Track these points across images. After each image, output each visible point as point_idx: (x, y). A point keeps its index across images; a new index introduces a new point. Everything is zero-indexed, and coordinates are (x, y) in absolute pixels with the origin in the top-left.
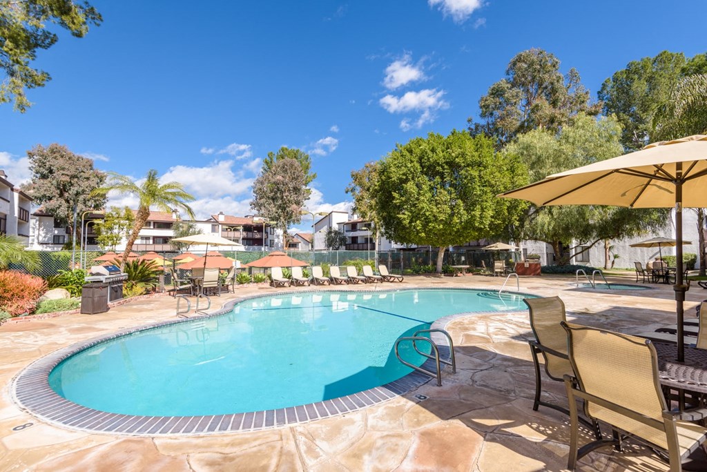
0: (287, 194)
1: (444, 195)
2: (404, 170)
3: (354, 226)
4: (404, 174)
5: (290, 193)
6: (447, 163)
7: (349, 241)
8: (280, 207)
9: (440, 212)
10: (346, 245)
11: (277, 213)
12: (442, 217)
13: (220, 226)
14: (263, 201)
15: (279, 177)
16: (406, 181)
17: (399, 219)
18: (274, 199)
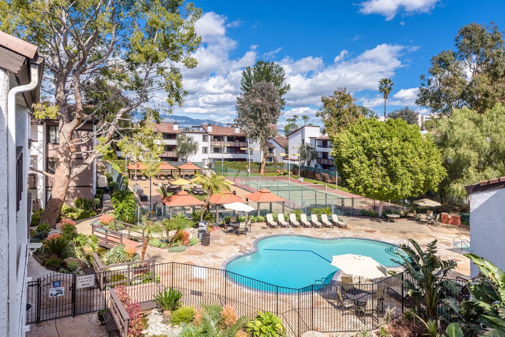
0: (265, 114)
1: (377, 171)
2: (351, 150)
3: (324, 143)
4: (350, 154)
5: (268, 113)
6: (379, 150)
7: (320, 156)
8: (259, 124)
9: (375, 182)
10: (317, 158)
11: (256, 129)
12: (376, 186)
13: (209, 136)
14: (245, 119)
15: (259, 101)
16: (352, 158)
17: (347, 182)
18: (255, 118)
